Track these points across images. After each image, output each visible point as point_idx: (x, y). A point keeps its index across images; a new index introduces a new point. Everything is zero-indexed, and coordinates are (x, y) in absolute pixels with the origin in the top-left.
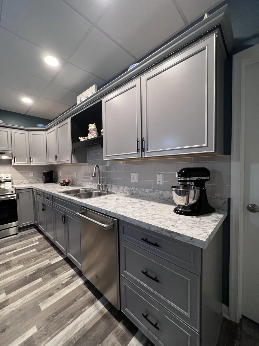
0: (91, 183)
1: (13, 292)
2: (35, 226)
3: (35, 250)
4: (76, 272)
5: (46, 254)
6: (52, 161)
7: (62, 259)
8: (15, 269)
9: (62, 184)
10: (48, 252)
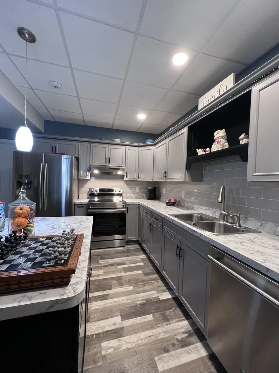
0: (207, 208)
1: (127, 320)
2: (138, 242)
3: (140, 272)
4: (193, 330)
5: (152, 282)
6: (158, 177)
7: (171, 297)
8: (126, 289)
9: (168, 204)
10: (154, 280)
